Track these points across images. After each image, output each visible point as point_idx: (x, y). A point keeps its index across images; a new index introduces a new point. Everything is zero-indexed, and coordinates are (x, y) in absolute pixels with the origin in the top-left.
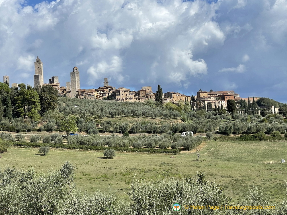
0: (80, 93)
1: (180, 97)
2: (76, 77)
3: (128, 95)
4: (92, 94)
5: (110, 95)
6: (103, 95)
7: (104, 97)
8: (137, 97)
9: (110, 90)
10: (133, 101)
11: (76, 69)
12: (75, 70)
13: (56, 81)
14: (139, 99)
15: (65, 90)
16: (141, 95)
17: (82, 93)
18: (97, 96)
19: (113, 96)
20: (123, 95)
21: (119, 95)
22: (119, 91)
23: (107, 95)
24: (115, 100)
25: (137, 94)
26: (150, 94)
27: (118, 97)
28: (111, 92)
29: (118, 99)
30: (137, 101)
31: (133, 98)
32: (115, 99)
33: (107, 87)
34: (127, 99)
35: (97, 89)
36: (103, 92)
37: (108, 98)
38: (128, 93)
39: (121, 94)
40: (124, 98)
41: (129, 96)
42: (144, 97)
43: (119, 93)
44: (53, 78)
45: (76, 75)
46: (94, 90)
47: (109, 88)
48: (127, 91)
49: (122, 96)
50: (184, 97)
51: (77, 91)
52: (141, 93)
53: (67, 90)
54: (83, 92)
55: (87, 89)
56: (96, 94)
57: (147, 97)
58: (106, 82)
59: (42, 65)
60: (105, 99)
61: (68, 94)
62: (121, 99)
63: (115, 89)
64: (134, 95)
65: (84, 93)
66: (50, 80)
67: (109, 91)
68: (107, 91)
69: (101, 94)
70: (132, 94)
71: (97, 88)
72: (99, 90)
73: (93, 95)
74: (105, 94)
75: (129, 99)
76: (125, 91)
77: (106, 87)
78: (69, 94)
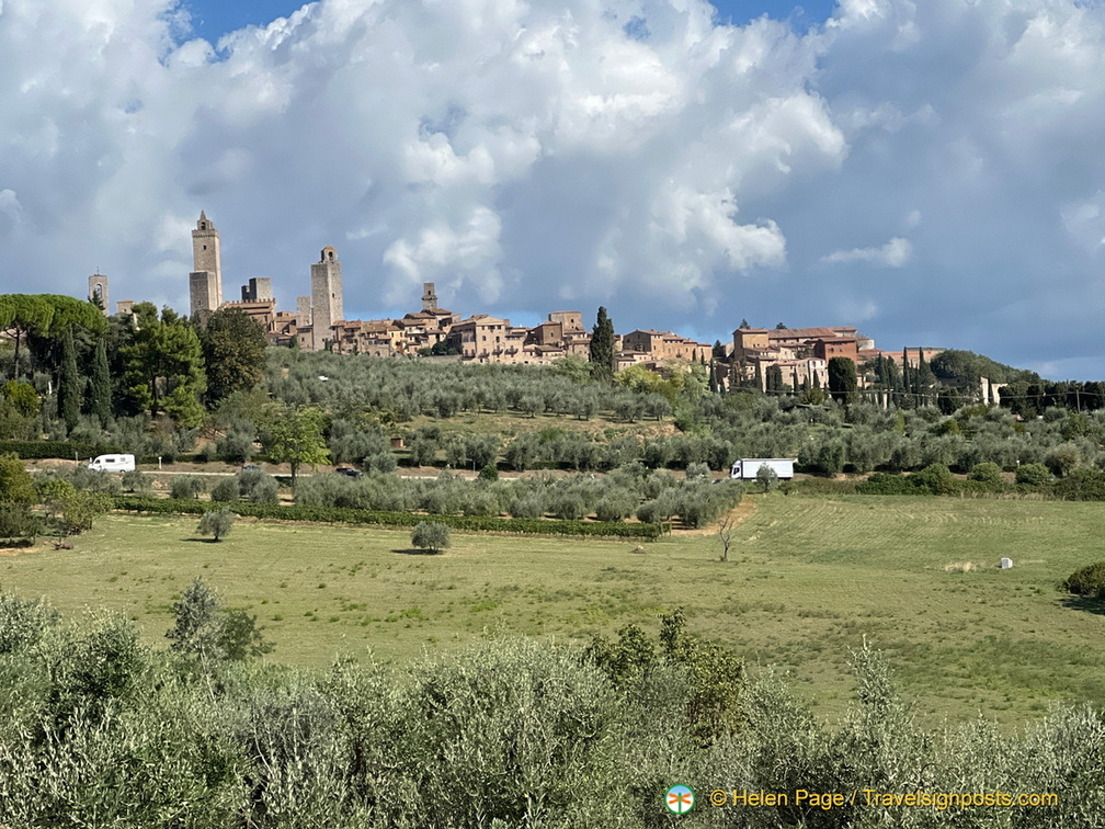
0: (342, 333)
1: (676, 348)
2: (330, 280)
3: (503, 339)
4: (382, 336)
5: (442, 338)
6: (418, 341)
7: (424, 345)
8: (532, 346)
9: (443, 323)
10: (520, 358)
11: (331, 254)
12: (328, 257)
13: (262, 294)
14: (539, 354)
15: (294, 322)
16: (548, 339)
17: (350, 333)
18: (397, 344)
19: (452, 345)
20: (484, 338)
21: (474, 339)
22: (471, 327)
23: (432, 340)
24: (459, 356)
25: (534, 337)
26: (575, 338)
27: (468, 347)
28: (447, 329)
29: (470, 353)
30: (534, 361)
31: (521, 349)
32: (460, 352)
33: (432, 314)
34: (497, 353)
35: (398, 319)
36: (418, 332)
37: (437, 351)
38: (502, 333)
39: (479, 338)
40: (490, 350)
41: (507, 345)
42: (557, 345)
43: (471, 334)
44: (253, 282)
45: (329, 273)
46: (389, 323)
47: (440, 318)
48: (499, 327)
49: (484, 342)
50: (691, 348)
51: (333, 328)
52: (546, 332)
53: (301, 324)
54: (353, 330)
55: (365, 319)
56: (396, 336)
57: (566, 347)
58: (430, 296)
59: (217, 240)
60: (423, 353)
61: (302, 335)
62: (480, 352)
63: (459, 319)
64: (523, 339)
65: (357, 333)
66: (244, 288)
67: (440, 328)
68: (432, 325)
69: (411, 336)
70: (518, 335)
71: (400, 317)
72: (406, 322)
73: (387, 341)
74: (426, 335)
75: (507, 353)
76: (492, 327)
77: (428, 312)
78: (308, 336)
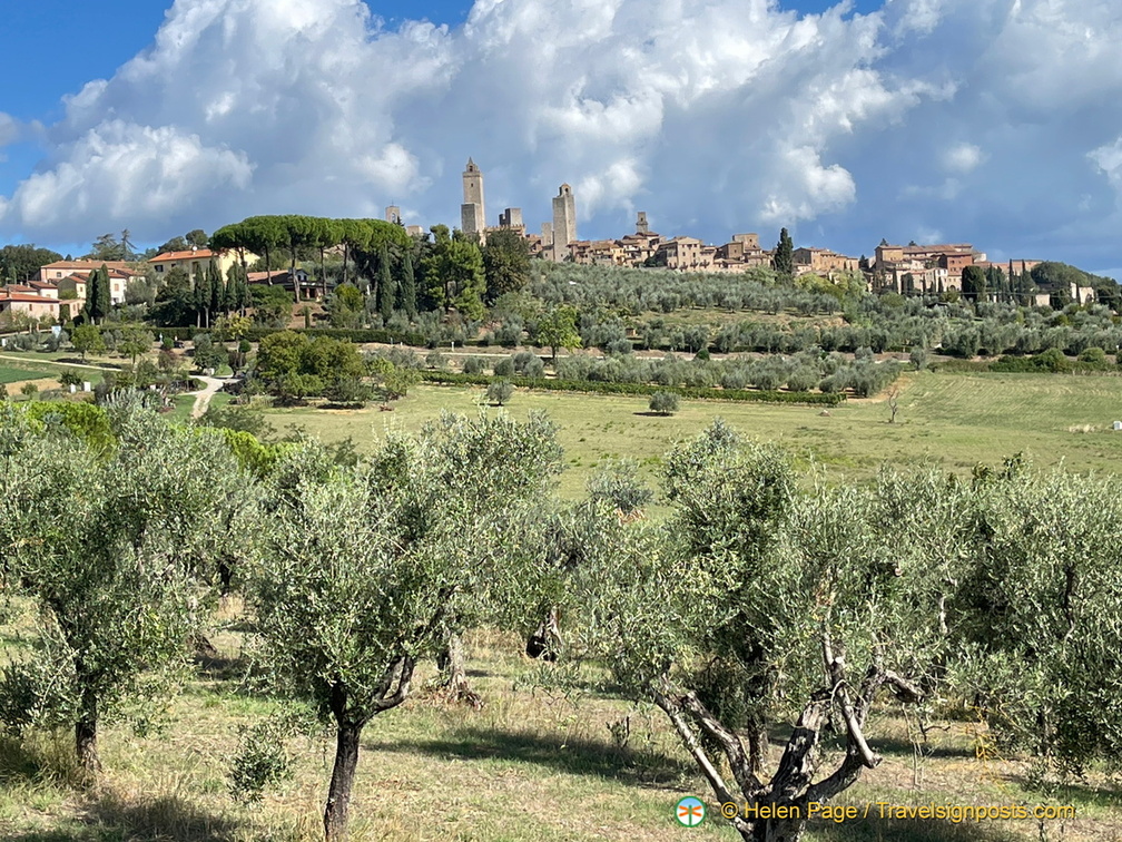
0: (576, 250)
1: (830, 261)
2: (567, 209)
3: (698, 255)
4: (606, 253)
5: (652, 254)
6: (634, 257)
7: (638, 259)
8: (720, 260)
9: (652, 243)
10: (712, 270)
11: (567, 190)
12: (564, 192)
13: (515, 221)
14: (726, 265)
15: (539, 242)
16: (732, 255)
17: (582, 250)
18: (618, 258)
19: (659, 259)
20: (684, 254)
21: (676, 254)
22: (674, 246)
23: (644, 256)
24: (665, 268)
25: (722, 253)
26: (753, 254)
27: (671, 260)
28: (655, 247)
29: (673, 265)
30: (720, 270)
31: (712, 263)
32: (666, 264)
33: (645, 236)
34: (694, 265)
35: (618, 239)
36: (633, 249)
37: (647, 264)
38: (697, 250)
39: (680, 254)
40: (688, 263)
41: (701, 259)
42: (739, 259)
43: (674, 251)
44: (508, 211)
45: (567, 204)
46: (612, 242)
47: (650, 239)
48: (695, 245)
49: (684, 257)
50: (842, 261)
51: (569, 246)
52: (731, 249)
53: (544, 244)
54: (584, 248)
55: (594, 241)
56: (617, 252)
57: (746, 261)
58: (642, 223)
59: (481, 179)
60: (636, 265)
61: (545, 252)
62: (681, 264)
63: (664, 240)
64: (713, 255)
65: (587, 250)
66: (501, 216)
67: (650, 246)
68: (644, 244)
69: (628, 252)
70: (710, 252)
71: (620, 239)
72: (624, 242)
73: (610, 257)
74: (639, 252)
75: (701, 265)
76: (690, 246)
77: (641, 234)
78: (550, 252)
